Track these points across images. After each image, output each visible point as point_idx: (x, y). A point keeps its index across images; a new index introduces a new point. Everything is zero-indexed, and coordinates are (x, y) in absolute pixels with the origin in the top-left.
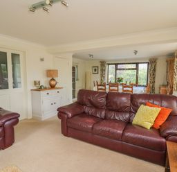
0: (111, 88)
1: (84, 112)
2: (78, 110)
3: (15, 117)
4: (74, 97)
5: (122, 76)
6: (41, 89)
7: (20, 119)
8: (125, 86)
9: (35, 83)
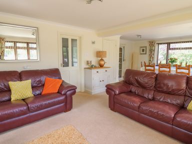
0: (161, 69)
1: (131, 91)
2: (125, 89)
3: (73, 89)
4: (120, 76)
5: (176, 57)
6: (92, 67)
7: (77, 90)
8: (179, 67)
9: (88, 63)
